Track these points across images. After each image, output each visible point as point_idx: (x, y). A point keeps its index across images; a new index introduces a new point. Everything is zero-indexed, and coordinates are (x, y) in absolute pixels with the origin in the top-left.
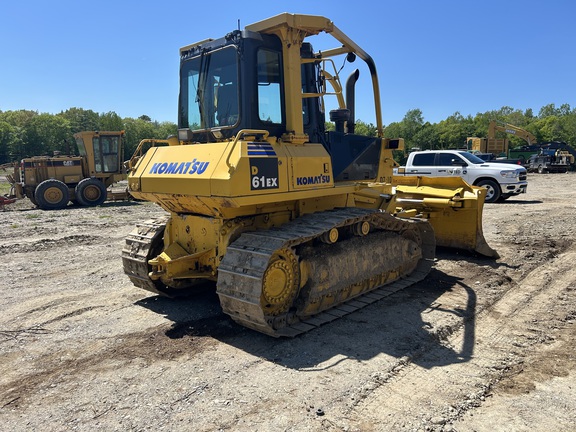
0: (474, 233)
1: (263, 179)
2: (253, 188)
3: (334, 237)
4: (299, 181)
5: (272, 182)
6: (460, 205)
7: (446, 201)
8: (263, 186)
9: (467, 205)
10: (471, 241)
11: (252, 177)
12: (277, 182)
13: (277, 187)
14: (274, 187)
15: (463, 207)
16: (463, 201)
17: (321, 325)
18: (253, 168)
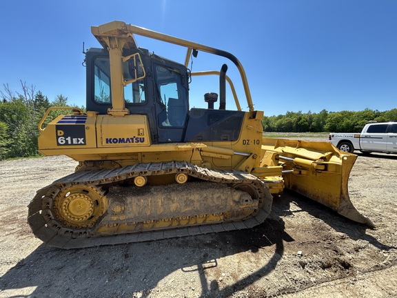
0: (338, 196)
1: (69, 139)
2: (58, 144)
3: (140, 182)
4: (108, 141)
5: (78, 141)
6: (322, 168)
7: (310, 162)
8: (70, 143)
9: (330, 169)
10: (336, 203)
11: (58, 137)
12: (84, 141)
13: (85, 144)
14: (81, 144)
15: (326, 169)
16: (326, 165)
17: (100, 246)
18: (59, 131)
